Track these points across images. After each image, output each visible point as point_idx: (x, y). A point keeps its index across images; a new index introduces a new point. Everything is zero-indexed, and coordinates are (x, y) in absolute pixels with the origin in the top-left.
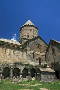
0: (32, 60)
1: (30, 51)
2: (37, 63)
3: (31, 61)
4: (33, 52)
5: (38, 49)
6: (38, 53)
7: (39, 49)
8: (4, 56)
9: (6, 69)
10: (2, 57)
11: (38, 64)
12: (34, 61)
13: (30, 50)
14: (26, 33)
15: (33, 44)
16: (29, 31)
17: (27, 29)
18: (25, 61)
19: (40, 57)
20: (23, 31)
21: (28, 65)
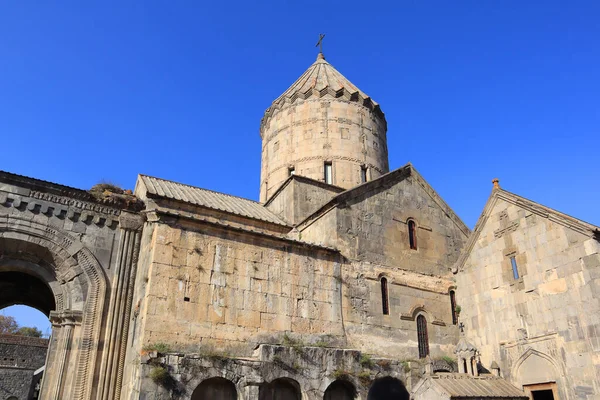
0: (375, 326)
1: (357, 266)
2: (405, 345)
3: (369, 331)
4: (378, 270)
5: (405, 252)
6: (411, 278)
7: (413, 251)
8: (187, 299)
9: (210, 392)
11: (411, 350)
12: (390, 331)
13: (361, 256)
14: (314, 147)
15: (377, 220)
16: (334, 135)
17: (319, 115)
18: (334, 330)
19: (421, 302)
20: (287, 127)
21: (357, 356)
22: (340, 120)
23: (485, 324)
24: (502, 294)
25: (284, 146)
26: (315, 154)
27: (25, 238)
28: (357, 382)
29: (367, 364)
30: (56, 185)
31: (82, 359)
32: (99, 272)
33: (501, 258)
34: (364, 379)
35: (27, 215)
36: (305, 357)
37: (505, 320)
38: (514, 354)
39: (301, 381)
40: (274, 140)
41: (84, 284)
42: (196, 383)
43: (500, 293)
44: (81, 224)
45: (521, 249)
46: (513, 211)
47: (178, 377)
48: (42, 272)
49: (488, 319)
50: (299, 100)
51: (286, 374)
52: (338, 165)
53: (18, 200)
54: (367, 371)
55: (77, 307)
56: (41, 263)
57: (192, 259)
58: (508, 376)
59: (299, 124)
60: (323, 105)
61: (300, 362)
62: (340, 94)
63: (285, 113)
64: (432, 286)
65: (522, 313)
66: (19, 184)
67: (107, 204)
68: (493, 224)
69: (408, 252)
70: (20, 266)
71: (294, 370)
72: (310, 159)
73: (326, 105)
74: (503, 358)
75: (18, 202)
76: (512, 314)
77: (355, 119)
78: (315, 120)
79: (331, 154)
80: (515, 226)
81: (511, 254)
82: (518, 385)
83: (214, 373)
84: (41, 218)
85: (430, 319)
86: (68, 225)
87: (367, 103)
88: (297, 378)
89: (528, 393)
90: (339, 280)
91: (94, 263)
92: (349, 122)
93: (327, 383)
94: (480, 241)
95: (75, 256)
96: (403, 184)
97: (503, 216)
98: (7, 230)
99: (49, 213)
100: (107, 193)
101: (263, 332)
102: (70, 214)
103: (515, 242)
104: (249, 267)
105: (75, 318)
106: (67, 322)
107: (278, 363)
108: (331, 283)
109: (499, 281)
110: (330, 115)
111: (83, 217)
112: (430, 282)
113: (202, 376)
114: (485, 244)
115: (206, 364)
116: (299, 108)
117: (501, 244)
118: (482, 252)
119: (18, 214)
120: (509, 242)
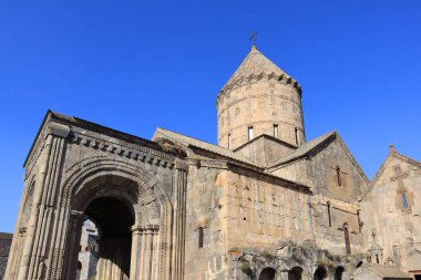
1: (317, 196)
4: (326, 199)
5: (336, 188)
7: (340, 187)
8: (245, 219)
10: (239, 225)
11: (344, 249)
13: (318, 190)
14: (266, 114)
15: (323, 167)
16: (278, 107)
17: (268, 92)
18: (309, 237)
19: (345, 220)
20: (245, 99)
21: (326, 252)
22: (281, 97)
23: (381, 233)
24: (395, 216)
25: (244, 112)
26: (267, 119)
27: (124, 175)
28: (327, 269)
29: (331, 258)
30: (141, 139)
31: (162, 257)
32: (167, 198)
33: (395, 194)
34: (330, 267)
35: (124, 159)
36: (305, 254)
37: (397, 231)
38: (403, 252)
39: (304, 268)
40: (235, 106)
41: (158, 206)
42: (260, 271)
43: (395, 215)
44: (154, 166)
45: (410, 190)
46: (404, 166)
47: (252, 268)
48: (129, 197)
49: (384, 230)
50: (254, 80)
51: (297, 264)
52: (281, 127)
53: (119, 149)
54: (331, 262)
55: (154, 222)
56: (129, 192)
57: (244, 193)
58: (399, 266)
59: (254, 97)
60: (270, 85)
61: (303, 258)
62: (281, 78)
63: (243, 88)
64: (350, 209)
65: (410, 227)
66: (120, 138)
67: (168, 152)
68: (389, 173)
69: (338, 188)
70: (116, 193)
71: (300, 262)
72: (264, 122)
73: (272, 85)
74: (395, 254)
75: (119, 150)
76: (402, 229)
77: (289, 96)
78: (266, 95)
79: (277, 119)
80: (406, 175)
81: (402, 192)
82: (406, 271)
83: (267, 265)
84: (131, 161)
85: (350, 230)
86: (147, 166)
87: (296, 85)
88: (302, 266)
89: (412, 276)
90: (310, 205)
91: (164, 193)
92: (287, 98)
93: (315, 269)
94: (379, 182)
95: (152, 188)
96: (332, 144)
97: (397, 168)
98: (115, 169)
99: (136, 159)
100: (166, 144)
101: (280, 239)
102: (148, 159)
103: (405, 185)
104: (271, 199)
105: (154, 229)
106: (149, 232)
107: (294, 257)
108: (306, 208)
109: (393, 207)
110: (276, 93)
111: (155, 161)
112: (348, 207)
113: (263, 267)
114: (383, 184)
115: (264, 259)
116: (254, 86)
117: (395, 185)
118: (380, 189)
119: (119, 158)
120: (401, 184)
